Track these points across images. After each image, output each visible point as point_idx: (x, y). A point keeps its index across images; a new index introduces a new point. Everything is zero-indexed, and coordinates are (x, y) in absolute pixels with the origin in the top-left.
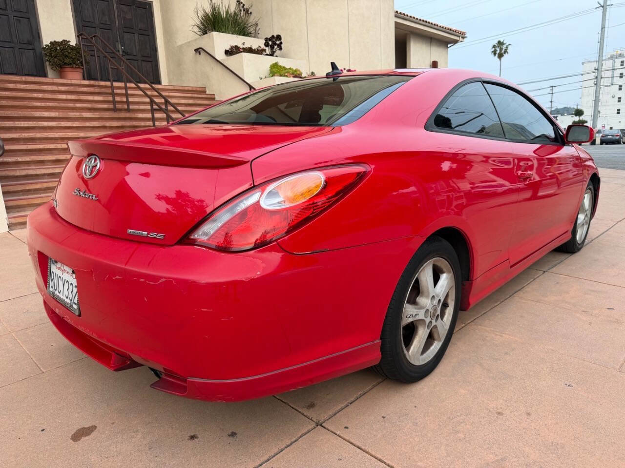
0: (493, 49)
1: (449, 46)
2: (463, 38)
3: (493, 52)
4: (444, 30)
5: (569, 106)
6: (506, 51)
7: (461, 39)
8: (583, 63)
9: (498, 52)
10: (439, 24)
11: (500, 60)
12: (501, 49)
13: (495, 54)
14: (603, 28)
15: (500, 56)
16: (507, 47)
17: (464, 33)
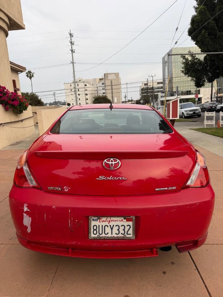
0: (27, 74)
1: (19, 73)
2: (25, 70)
3: (27, 75)
4: (16, 65)
5: (59, 101)
6: (33, 76)
7: (24, 71)
8: (64, 84)
9: (29, 76)
10: (14, 63)
11: (31, 79)
12: (30, 75)
13: (28, 77)
14: (74, 71)
15: (30, 78)
16: (33, 74)
17: (25, 68)
